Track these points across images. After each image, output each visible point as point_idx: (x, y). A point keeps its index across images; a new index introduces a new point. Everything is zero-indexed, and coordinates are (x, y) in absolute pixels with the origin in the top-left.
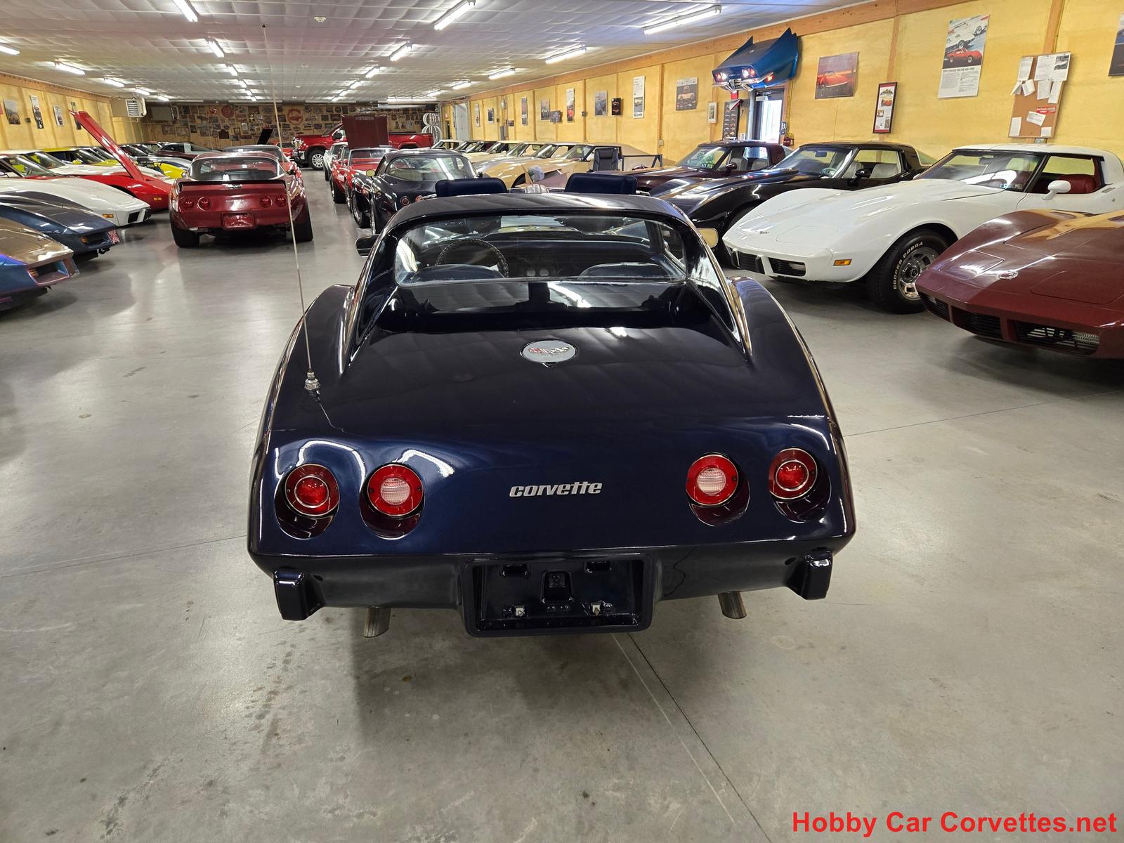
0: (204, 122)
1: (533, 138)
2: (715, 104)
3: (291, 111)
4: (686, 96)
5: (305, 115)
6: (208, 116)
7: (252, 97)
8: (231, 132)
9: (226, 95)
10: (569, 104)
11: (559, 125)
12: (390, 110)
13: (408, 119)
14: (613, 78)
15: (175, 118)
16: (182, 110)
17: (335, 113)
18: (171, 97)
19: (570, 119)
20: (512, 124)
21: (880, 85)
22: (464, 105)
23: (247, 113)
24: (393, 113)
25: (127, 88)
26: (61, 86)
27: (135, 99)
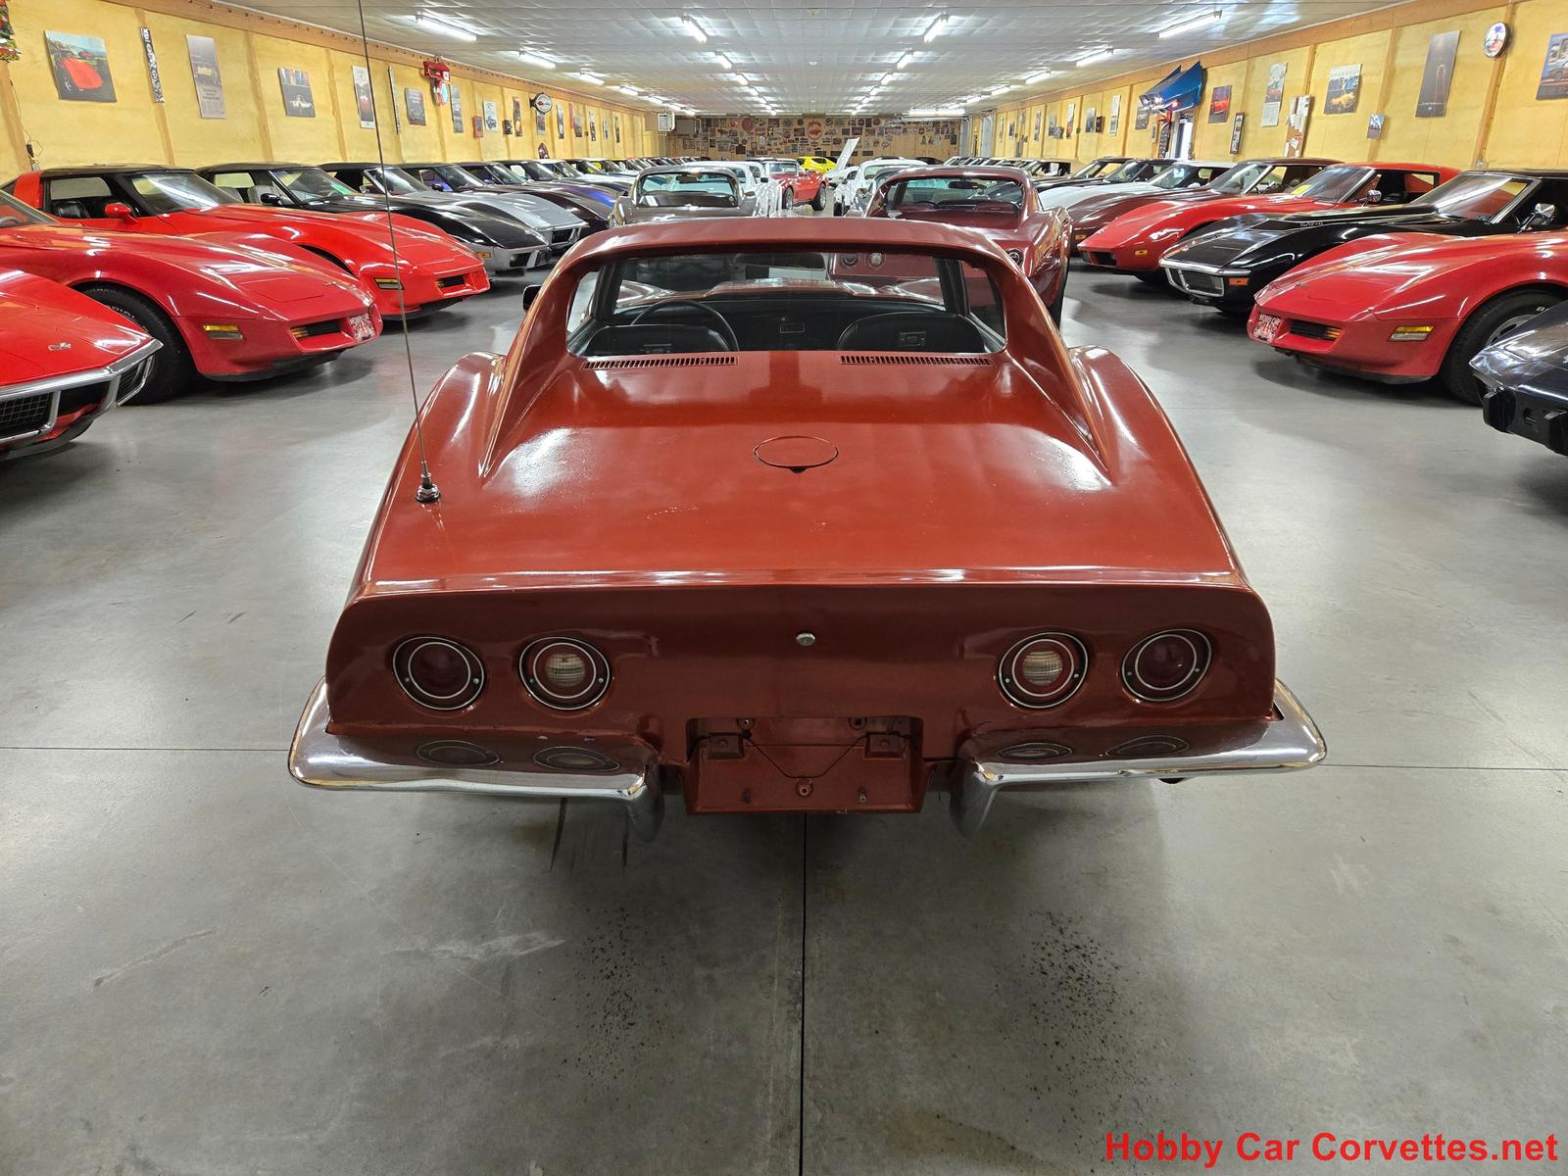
0: (724, 136)
2: (1156, 125)
3: (811, 124)
4: (1142, 116)
5: (828, 129)
6: (728, 130)
7: (774, 113)
8: (748, 147)
9: (747, 109)
10: (1069, 120)
11: (1061, 141)
12: (918, 123)
13: (937, 132)
14: (1100, 95)
15: (697, 132)
16: (705, 123)
17: (858, 126)
19: (1068, 136)
20: (1025, 141)
21: (1238, 114)
22: (990, 118)
23: (766, 127)
24: (921, 127)
25: (665, 105)
26: (611, 102)
27: (666, 113)
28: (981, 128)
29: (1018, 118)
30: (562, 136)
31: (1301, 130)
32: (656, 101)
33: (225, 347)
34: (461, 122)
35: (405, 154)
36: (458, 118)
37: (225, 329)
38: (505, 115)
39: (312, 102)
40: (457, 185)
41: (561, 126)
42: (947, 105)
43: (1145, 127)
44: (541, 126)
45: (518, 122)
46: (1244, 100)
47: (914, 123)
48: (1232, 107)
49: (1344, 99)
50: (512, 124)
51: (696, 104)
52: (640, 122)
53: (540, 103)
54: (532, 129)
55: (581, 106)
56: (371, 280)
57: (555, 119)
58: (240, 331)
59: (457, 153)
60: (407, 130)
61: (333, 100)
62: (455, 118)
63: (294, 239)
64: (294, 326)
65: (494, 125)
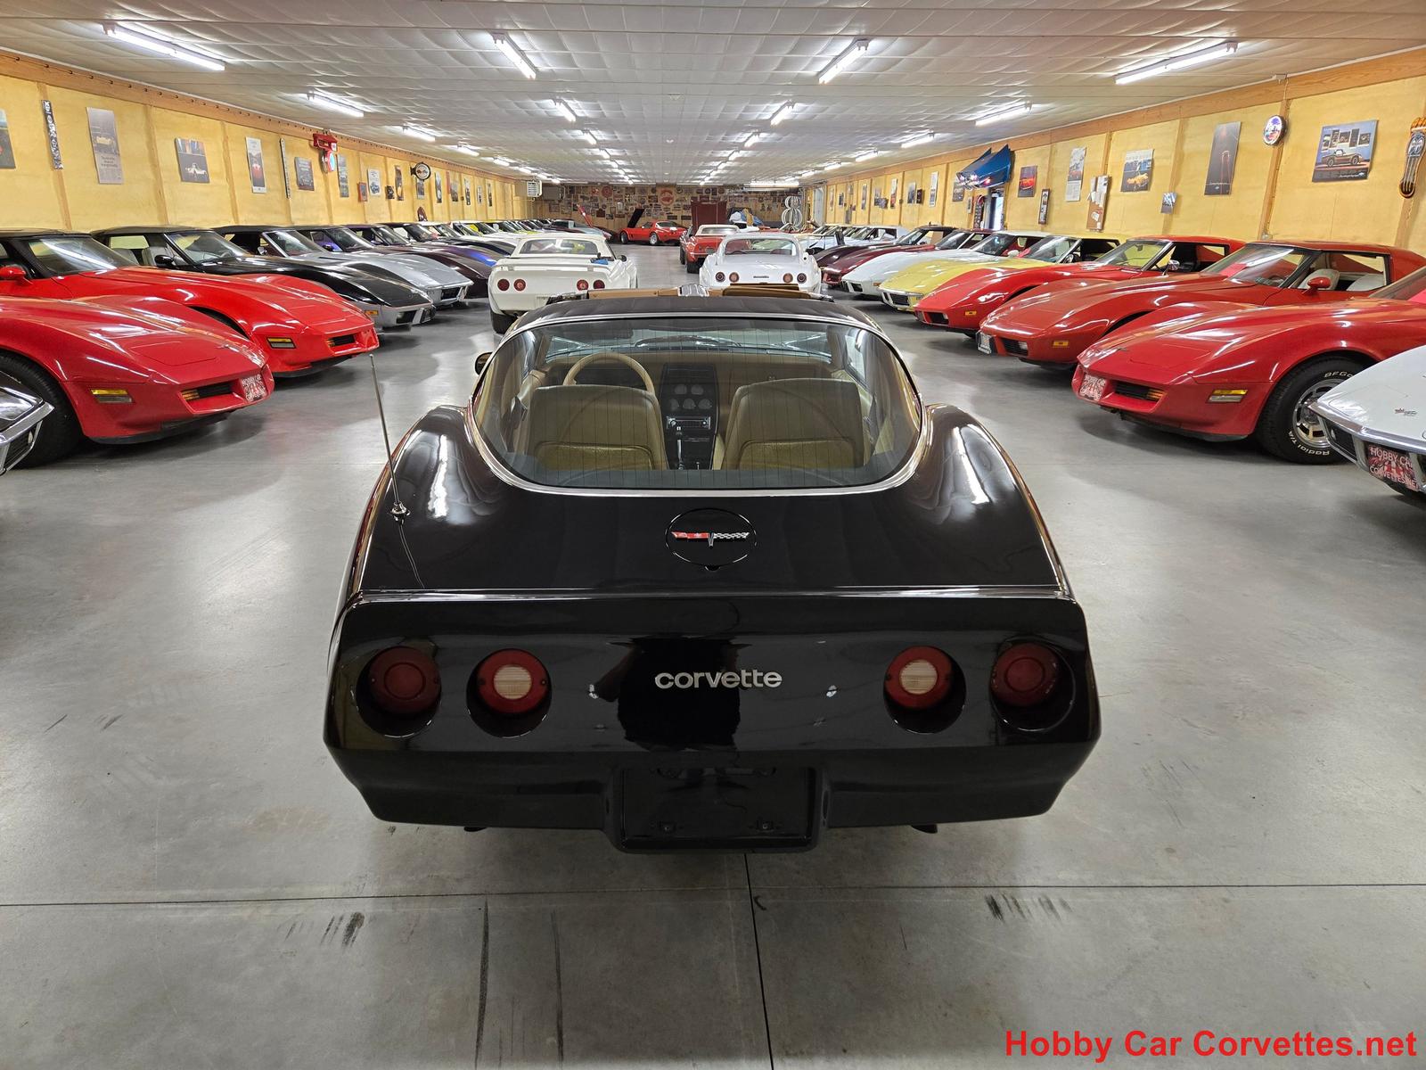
0: (585, 201)
1: (867, 221)
2: (971, 198)
3: (664, 192)
4: (959, 191)
5: (676, 196)
6: (589, 196)
7: (629, 181)
8: (608, 212)
9: (608, 178)
10: (893, 193)
11: (885, 210)
12: (757, 192)
13: (774, 201)
14: (919, 171)
17: (704, 194)
19: (892, 206)
20: (854, 209)
21: (1044, 190)
22: (821, 189)
23: (623, 194)
24: (761, 196)
25: (533, 174)
26: (484, 171)
27: (532, 180)
28: (815, 197)
29: (847, 189)
30: (440, 201)
31: (1101, 206)
32: (526, 171)
33: (113, 410)
34: (347, 187)
35: (294, 216)
36: (344, 184)
37: (114, 393)
38: (388, 182)
39: (205, 168)
40: (347, 246)
41: (439, 192)
42: (784, 178)
43: (961, 200)
44: (421, 191)
45: (399, 189)
46: (1049, 178)
47: (754, 192)
48: (1038, 185)
49: (1139, 180)
50: (394, 190)
51: (561, 175)
52: (511, 188)
53: (419, 172)
54: (412, 194)
55: (457, 174)
56: (262, 340)
57: (434, 186)
58: (129, 395)
59: (343, 216)
60: (297, 195)
61: (226, 166)
62: (341, 183)
63: (188, 301)
64: (184, 388)
65: (378, 190)
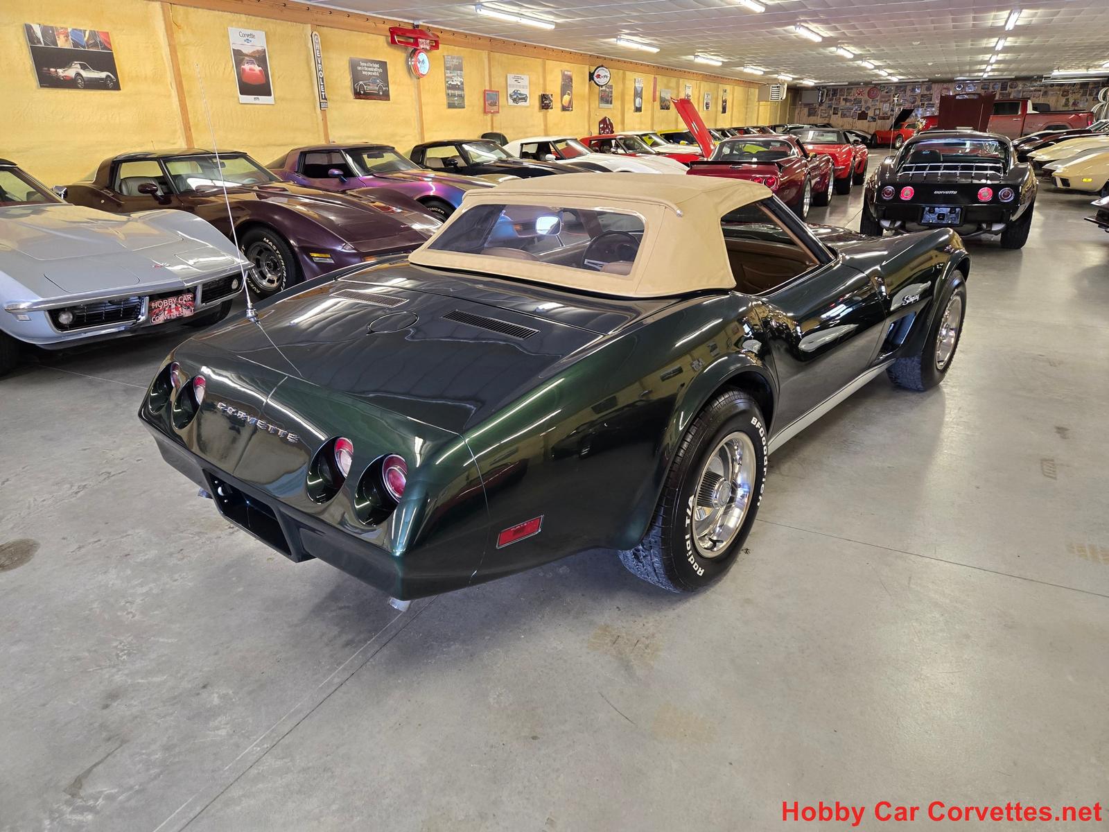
0: (848, 104)
6: (853, 98)
8: (871, 113)
15: (821, 101)
16: (831, 92)
18: (816, 81)
23: (892, 93)
24: (1065, 89)
27: (776, 83)
30: (639, 110)
34: (462, 97)
36: (458, 92)
38: (544, 89)
39: (114, 72)
41: (638, 100)
44: (606, 99)
45: (566, 98)
50: (556, 99)
52: (754, 93)
54: (589, 103)
57: (630, 93)
61: (175, 69)
62: (450, 92)
65: (524, 99)
